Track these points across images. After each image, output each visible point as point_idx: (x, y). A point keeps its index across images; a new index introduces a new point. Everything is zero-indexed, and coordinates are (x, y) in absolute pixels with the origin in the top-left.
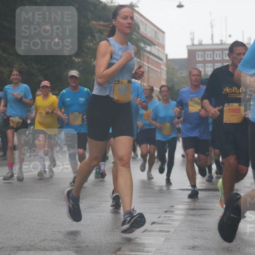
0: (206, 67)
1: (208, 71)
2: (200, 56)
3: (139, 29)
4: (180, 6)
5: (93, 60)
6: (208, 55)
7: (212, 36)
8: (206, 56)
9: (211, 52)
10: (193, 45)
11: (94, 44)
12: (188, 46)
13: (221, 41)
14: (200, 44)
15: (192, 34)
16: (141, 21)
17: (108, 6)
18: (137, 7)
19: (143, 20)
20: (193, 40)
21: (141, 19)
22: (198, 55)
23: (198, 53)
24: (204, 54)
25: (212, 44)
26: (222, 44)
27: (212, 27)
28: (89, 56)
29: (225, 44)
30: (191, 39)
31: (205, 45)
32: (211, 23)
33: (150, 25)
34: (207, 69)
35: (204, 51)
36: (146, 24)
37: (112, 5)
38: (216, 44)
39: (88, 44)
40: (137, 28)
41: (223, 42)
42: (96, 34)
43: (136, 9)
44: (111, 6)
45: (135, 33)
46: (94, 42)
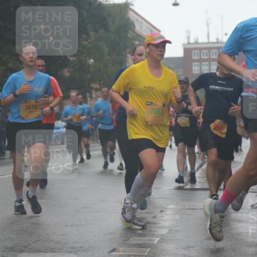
0: (202, 66)
1: (204, 69)
2: (196, 54)
3: (134, 27)
4: (176, 4)
5: (88, 58)
6: (204, 53)
7: (208, 34)
8: (202, 54)
9: (207, 51)
10: (189, 43)
11: (89, 43)
12: (184, 45)
13: (217, 39)
14: (196, 43)
15: (188, 32)
16: (137, 19)
17: (103, 4)
18: (133, 5)
19: (139, 19)
20: (188, 38)
21: (137, 17)
22: (194, 53)
23: (194, 51)
24: (200, 52)
25: (209, 43)
26: (218, 42)
27: (208, 25)
28: (84, 55)
29: (221, 43)
30: (187, 38)
31: (201, 43)
32: (207, 21)
33: (145, 24)
34: (203, 68)
35: (200, 49)
36: (141, 23)
37: (107, 3)
38: (212, 43)
39: (84, 43)
40: (132, 27)
41: (220, 41)
42: (91, 33)
43: (131, 7)
44: (106, 5)
45: (130, 32)
46: (89, 41)
